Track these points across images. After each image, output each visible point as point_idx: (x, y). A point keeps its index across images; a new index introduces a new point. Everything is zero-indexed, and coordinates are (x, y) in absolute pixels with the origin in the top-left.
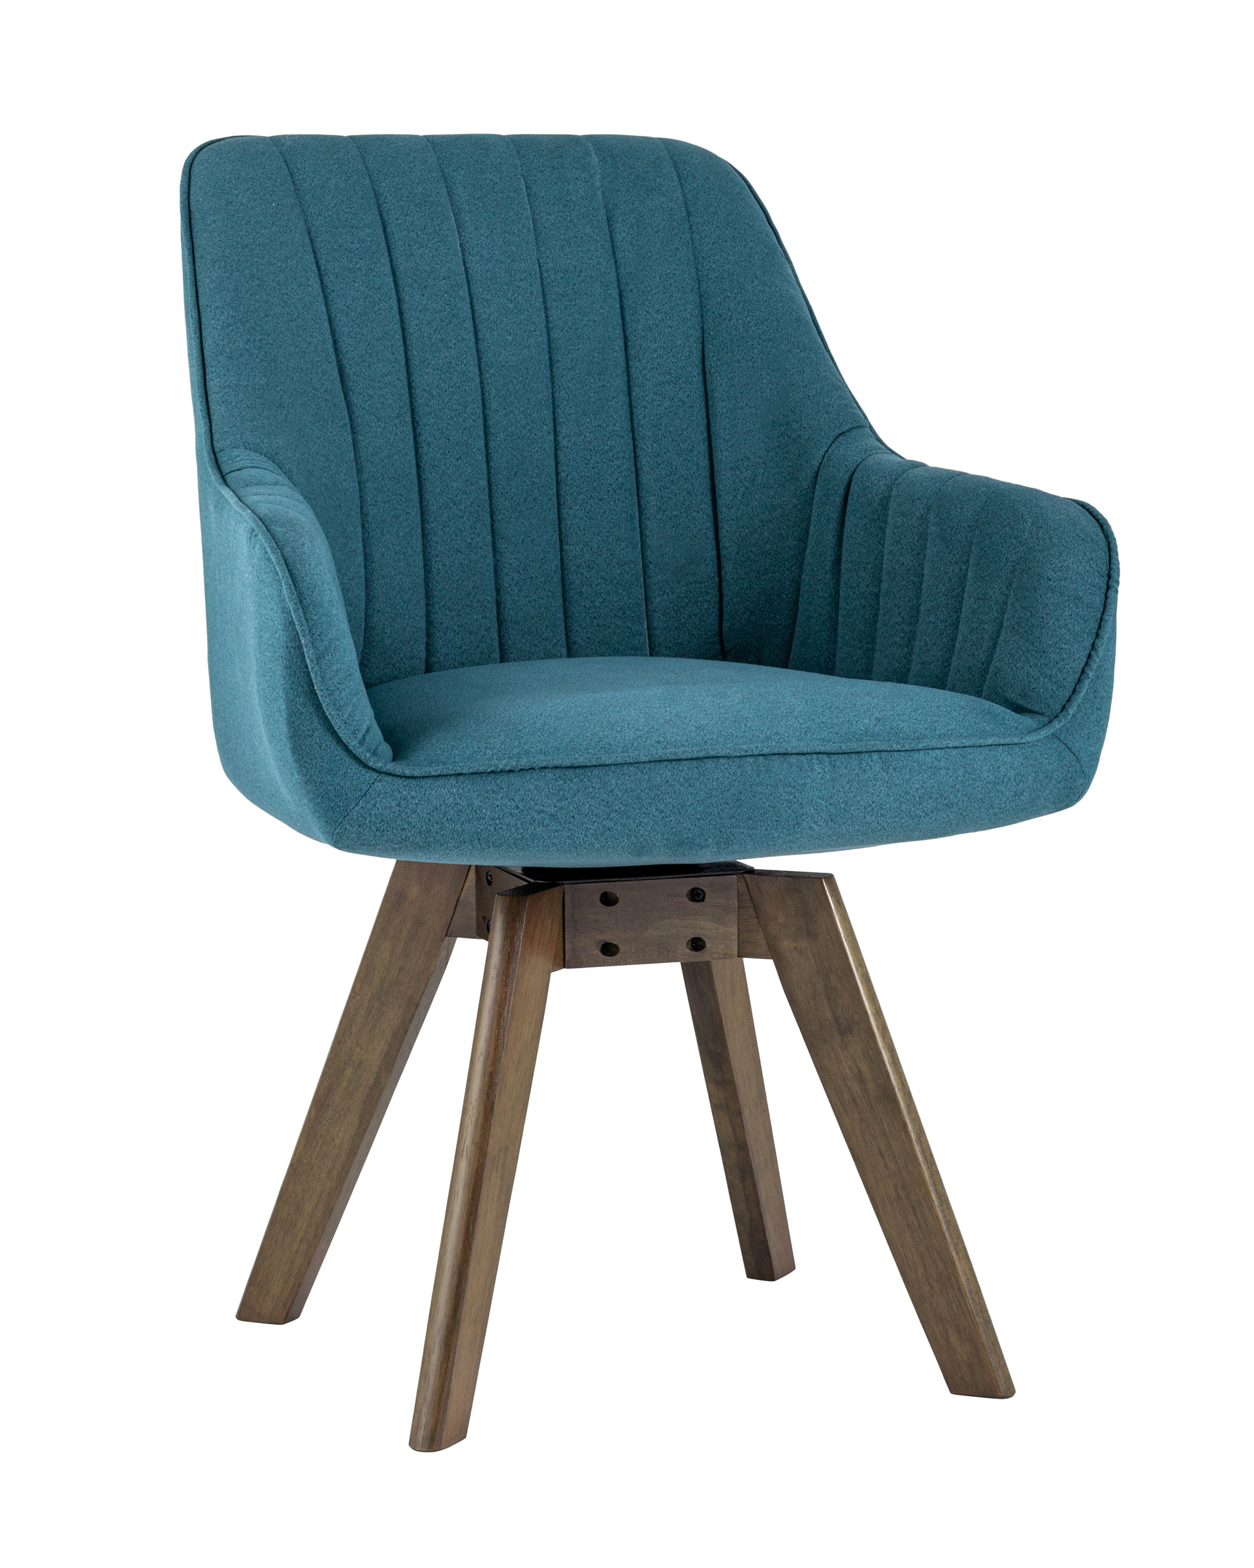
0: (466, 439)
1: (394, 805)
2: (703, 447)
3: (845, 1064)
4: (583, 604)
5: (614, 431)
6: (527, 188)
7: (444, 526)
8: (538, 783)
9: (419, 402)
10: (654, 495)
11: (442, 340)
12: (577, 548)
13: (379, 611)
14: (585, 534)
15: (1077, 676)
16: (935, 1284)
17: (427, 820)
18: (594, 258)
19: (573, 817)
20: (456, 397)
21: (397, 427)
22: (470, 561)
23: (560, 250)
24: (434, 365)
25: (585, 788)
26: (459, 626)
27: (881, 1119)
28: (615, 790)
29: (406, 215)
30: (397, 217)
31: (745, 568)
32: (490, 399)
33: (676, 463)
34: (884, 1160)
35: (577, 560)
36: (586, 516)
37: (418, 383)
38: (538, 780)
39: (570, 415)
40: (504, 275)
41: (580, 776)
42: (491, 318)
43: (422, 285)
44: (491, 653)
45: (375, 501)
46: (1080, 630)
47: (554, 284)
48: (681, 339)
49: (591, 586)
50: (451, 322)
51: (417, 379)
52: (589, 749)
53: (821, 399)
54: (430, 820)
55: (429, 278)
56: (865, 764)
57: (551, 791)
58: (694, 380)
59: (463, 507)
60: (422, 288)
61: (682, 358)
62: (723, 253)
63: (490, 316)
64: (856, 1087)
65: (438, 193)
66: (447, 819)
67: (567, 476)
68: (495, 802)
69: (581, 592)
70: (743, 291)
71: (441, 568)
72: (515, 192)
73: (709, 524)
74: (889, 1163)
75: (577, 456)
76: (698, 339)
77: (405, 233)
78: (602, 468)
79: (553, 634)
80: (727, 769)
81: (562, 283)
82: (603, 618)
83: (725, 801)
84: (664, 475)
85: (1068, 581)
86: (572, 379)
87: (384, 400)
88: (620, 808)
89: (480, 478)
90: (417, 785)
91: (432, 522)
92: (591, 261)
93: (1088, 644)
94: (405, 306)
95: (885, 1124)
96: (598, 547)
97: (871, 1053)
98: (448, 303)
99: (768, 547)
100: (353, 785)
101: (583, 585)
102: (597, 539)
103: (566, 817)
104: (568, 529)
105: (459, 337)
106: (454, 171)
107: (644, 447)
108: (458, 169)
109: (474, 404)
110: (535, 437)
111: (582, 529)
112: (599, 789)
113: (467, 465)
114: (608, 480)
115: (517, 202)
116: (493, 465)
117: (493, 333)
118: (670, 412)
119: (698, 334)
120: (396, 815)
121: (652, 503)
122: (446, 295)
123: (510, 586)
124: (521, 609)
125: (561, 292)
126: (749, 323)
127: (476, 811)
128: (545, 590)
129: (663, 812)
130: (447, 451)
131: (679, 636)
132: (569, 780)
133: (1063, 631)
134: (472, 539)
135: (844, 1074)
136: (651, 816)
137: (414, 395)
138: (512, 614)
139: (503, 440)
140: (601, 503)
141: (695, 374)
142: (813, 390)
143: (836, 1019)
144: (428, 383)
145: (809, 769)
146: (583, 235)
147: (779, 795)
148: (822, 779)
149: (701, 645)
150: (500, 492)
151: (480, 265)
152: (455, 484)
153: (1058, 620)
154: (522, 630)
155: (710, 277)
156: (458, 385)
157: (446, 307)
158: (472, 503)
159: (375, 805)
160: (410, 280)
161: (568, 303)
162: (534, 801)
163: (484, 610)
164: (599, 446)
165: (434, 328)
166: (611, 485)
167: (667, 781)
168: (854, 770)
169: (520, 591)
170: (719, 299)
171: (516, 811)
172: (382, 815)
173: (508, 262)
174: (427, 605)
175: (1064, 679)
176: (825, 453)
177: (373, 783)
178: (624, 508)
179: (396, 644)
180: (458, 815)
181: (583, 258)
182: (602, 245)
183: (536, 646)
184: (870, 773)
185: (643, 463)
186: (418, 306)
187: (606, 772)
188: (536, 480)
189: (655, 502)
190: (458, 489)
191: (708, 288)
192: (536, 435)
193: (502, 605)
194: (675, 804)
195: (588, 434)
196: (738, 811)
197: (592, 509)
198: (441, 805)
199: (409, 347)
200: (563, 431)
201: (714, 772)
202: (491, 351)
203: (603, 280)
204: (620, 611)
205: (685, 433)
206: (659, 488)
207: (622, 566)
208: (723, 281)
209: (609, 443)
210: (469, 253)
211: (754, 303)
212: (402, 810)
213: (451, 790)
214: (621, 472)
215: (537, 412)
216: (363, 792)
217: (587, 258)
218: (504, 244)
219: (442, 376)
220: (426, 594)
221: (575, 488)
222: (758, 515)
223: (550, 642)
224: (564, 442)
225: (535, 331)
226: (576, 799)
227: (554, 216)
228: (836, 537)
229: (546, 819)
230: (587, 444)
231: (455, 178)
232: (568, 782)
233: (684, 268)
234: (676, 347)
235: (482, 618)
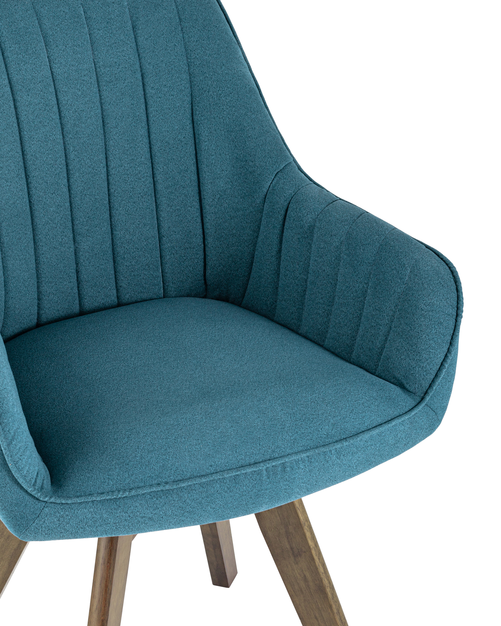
0: (57, 181)
1: (56, 520)
2: (194, 168)
3: (296, 572)
4: (126, 264)
5: (141, 161)
7: (46, 235)
8: (141, 502)
9: (29, 163)
10: (165, 197)
11: (40, 122)
12: (122, 233)
13: (12, 298)
14: (126, 224)
15: (438, 367)
17: (76, 527)
18: (126, 55)
19: (162, 517)
20: (50, 156)
21: (17, 183)
22: (61, 252)
23: (106, 53)
24: (36, 139)
25: (169, 502)
26: (56, 290)
27: (317, 601)
28: (187, 500)
29: (15, 44)
30: (10, 46)
31: (220, 242)
32: (70, 153)
33: (177, 178)
34: (318, 621)
35: (122, 239)
36: (126, 213)
37: (28, 152)
38: (141, 500)
39: (115, 155)
40: (75, 73)
41: (166, 495)
42: (68, 103)
43: (27, 89)
44: (74, 301)
45: (8, 233)
46: (441, 341)
47: (104, 75)
48: (179, 102)
49: (129, 253)
50: (45, 110)
51: (26, 148)
52: (171, 476)
53: (266, 147)
54: (77, 527)
55: (31, 83)
56: (328, 457)
57: (149, 505)
58: (188, 127)
59: (56, 222)
60: (27, 91)
61: (180, 114)
62: (203, 49)
63: (67, 102)
64: (302, 584)
65: (33, 25)
66: (88, 526)
67: (115, 191)
68: (116, 515)
69: (124, 258)
70: (216, 74)
71: (45, 260)
72: (78, 17)
73: (197, 214)
74: (320, 623)
75: (120, 179)
76: (189, 102)
77: (16, 56)
78: (134, 184)
79: (109, 284)
80: (251, 477)
81: (108, 74)
82: (137, 271)
83: (250, 497)
84: (171, 185)
85: (434, 312)
86: (116, 134)
87: (9, 168)
88: (190, 510)
89: (65, 202)
90: (69, 507)
91: (39, 235)
92: (125, 58)
93: (445, 349)
94: (18, 104)
95: (319, 604)
96: (134, 231)
97: (312, 568)
98: (43, 97)
99: (234, 231)
100: (31, 511)
101: (125, 253)
102: (133, 226)
103: (158, 518)
104: (116, 222)
105: (51, 119)
106: (42, 7)
107: (159, 168)
108: (43, 6)
109: (61, 158)
110: (96, 171)
111: (124, 221)
112: (177, 501)
113: (58, 196)
114: (138, 190)
115: (80, 24)
116: (73, 193)
117: (70, 112)
118: (174, 147)
119: (189, 99)
120: (57, 526)
121: (164, 202)
122: (41, 93)
123: (84, 261)
124: (90, 273)
125: (108, 80)
126: (220, 94)
127: (105, 520)
128: (103, 260)
129: (214, 508)
130: (46, 190)
131: (180, 277)
132: (160, 497)
133: (431, 342)
134: (62, 239)
135: (296, 576)
136: (207, 511)
137: (26, 159)
138: (85, 277)
139: (78, 177)
140: (134, 205)
141: (188, 124)
142: (261, 141)
143: (292, 548)
144: (34, 151)
145: (297, 468)
146: (119, 41)
147: (280, 487)
148: (304, 472)
149: (193, 282)
150: (77, 208)
151: (60, 70)
152: (51, 209)
153: (428, 336)
154: (91, 285)
155: (195, 63)
156: (51, 148)
157: (42, 100)
158: (61, 218)
159: (44, 522)
160: (20, 86)
161: (112, 87)
162: (139, 512)
163: (69, 278)
164: (133, 171)
165: (36, 115)
166: (140, 194)
167: (217, 491)
168: (322, 462)
169: (90, 263)
170: (201, 78)
171: (129, 518)
172: (49, 526)
173: (76, 65)
174: (38, 282)
175: (431, 369)
176: (271, 184)
177: (43, 509)
178: (148, 206)
179: (22, 311)
180: (94, 523)
181: (120, 56)
182: (131, 46)
183: (99, 292)
184: (330, 462)
185: (158, 178)
186: (26, 102)
187: (181, 490)
188: (97, 197)
189: (166, 201)
190: (53, 211)
191: (195, 71)
192: (96, 170)
193: (80, 272)
194: (222, 504)
195: (126, 165)
196: (257, 500)
197: (130, 209)
198: (84, 519)
199: (22, 130)
200: (112, 165)
201: (244, 481)
202: (69, 124)
203: (132, 69)
204: (147, 266)
205: (182, 160)
206: (168, 193)
207: (147, 240)
208: (203, 66)
209: (138, 168)
210: (54, 62)
211: (223, 82)
212: (60, 522)
213: (90, 510)
214: (146, 185)
215: (97, 156)
216: (37, 515)
217: (122, 56)
218: (74, 53)
219: (42, 144)
220: (37, 276)
221: (119, 198)
222: (228, 212)
223: (107, 288)
224: (112, 172)
225: (94, 107)
226: (164, 508)
227: (102, 31)
228: (279, 238)
229: (146, 520)
230: (126, 171)
231: (42, 13)
232: (159, 498)
233: (179, 58)
234: (176, 108)
235: (69, 283)
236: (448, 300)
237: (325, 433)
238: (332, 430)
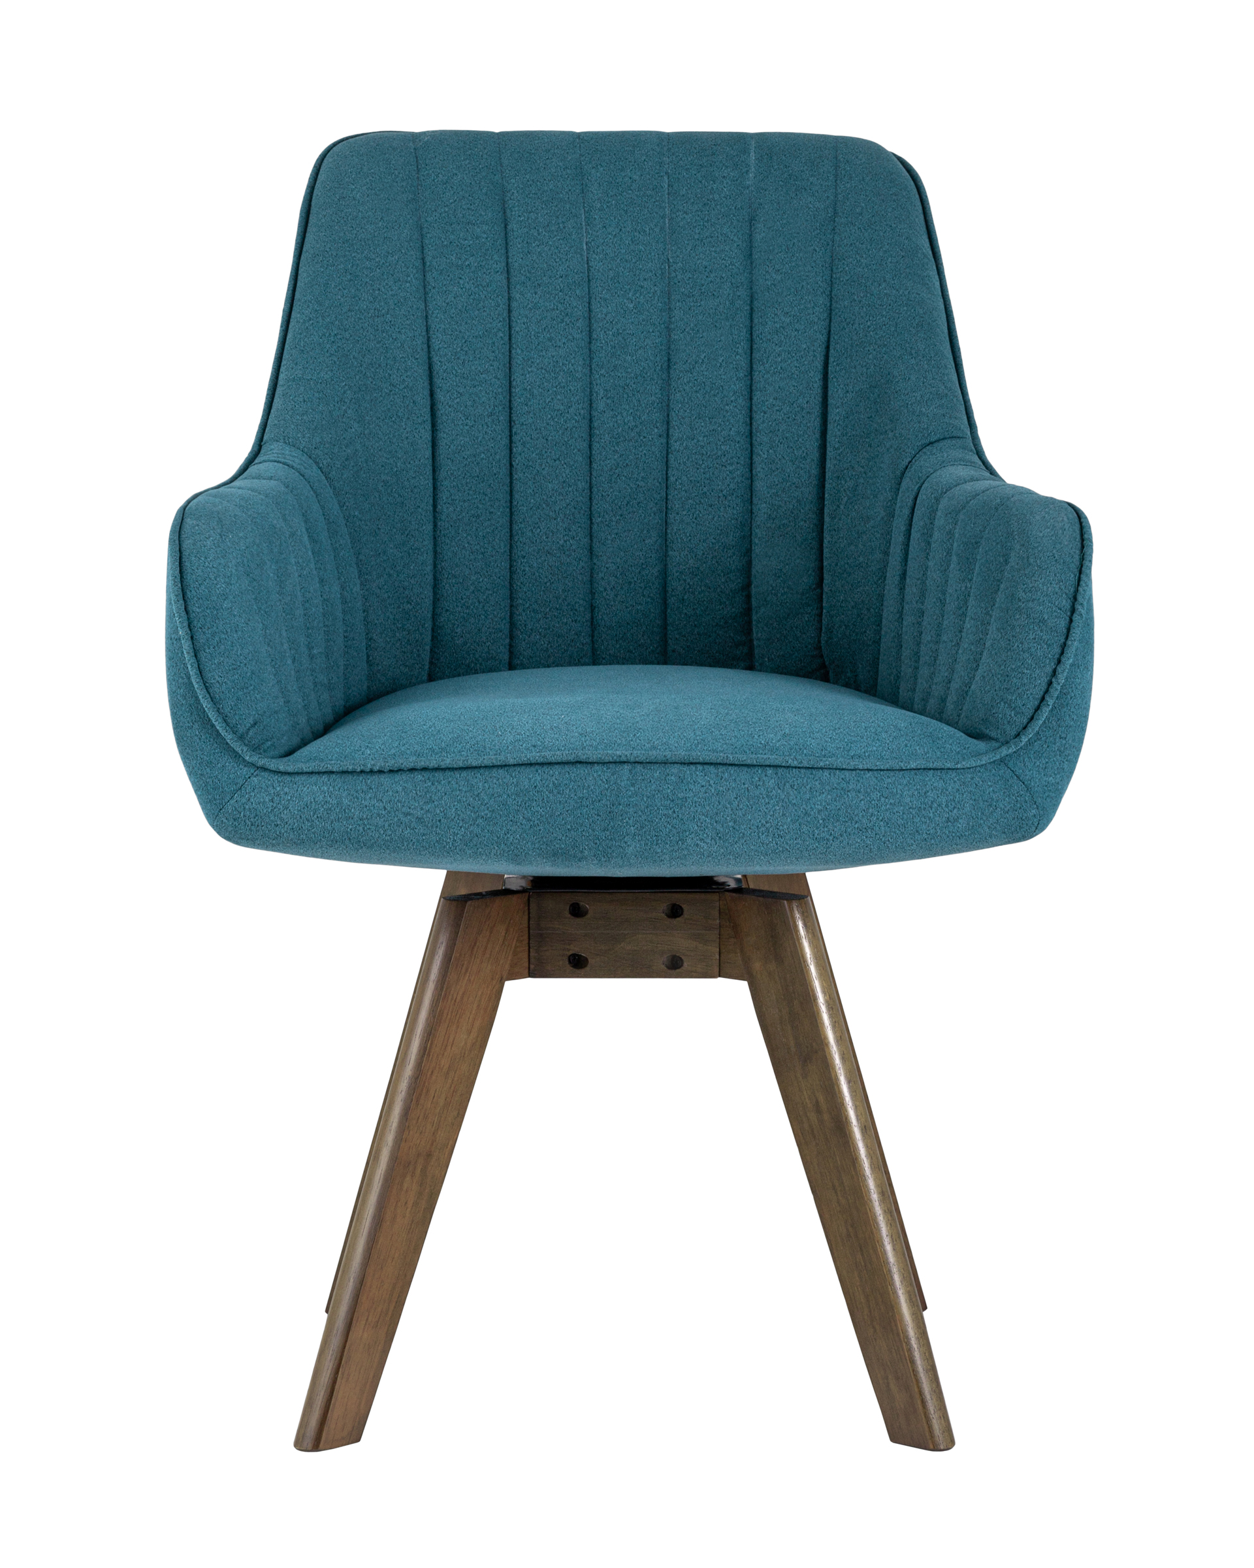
0: (566, 440)
1: (267, 800)
2: (815, 455)
3: (805, 1093)
4: (685, 611)
5: (729, 435)
6: (669, 186)
7: (534, 528)
8: (406, 785)
9: (517, 401)
10: (765, 503)
11: (550, 340)
12: (682, 555)
13: (447, 610)
14: (690, 540)
16: (877, 1327)
17: (298, 817)
18: (727, 259)
19: (440, 821)
20: (559, 397)
21: (488, 426)
22: (561, 564)
23: (691, 250)
24: (538, 364)
25: (452, 791)
26: (545, 629)
27: (834, 1153)
28: (482, 794)
29: (530, 213)
30: (520, 214)
31: (842, 580)
32: (597, 400)
33: (789, 470)
34: (837, 1195)
35: (681, 566)
36: (694, 522)
37: (518, 382)
38: (406, 782)
39: (683, 418)
40: (628, 274)
41: (448, 779)
42: (607, 318)
43: (536, 283)
44: (582, 658)
45: (452, 500)
47: (680, 284)
48: (806, 343)
49: (693, 593)
50: (562, 321)
51: (517, 378)
52: (463, 751)
53: (918, 408)
54: (301, 817)
55: (545, 276)
56: (757, 779)
57: (418, 793)
58: (815, 385)
59: (557, 509)
60: (535, 286)
61: (805, 363)
62: (857, 256)
63: (606, 315)
64: (813, 1116)
65: (570, 190)
66: (318, 817)
67: (676, 480)
68: (363, 802)
69: (683, 600)
70: (868, 295)
71: (527, 569)
72: (653, 190)
73: (814, 534)
74: (841, 1198)
75: (688, 460)
76: (823, 343)
77: (526, 230)
78: (713, 474)
79: (651, 640)
80: (600, 776)
81: (689, 284)
82: (704, 626)
83: (596, 813)
84: (777, 482)
85: (1036, 602)
86: (689, 382)
87: (477, 398)
88: (487, 815)
89: (579, 480)
90: (291, 781)
91: (521, 523)
92: (723, 261)
94: (514, 304)
96: (704, 554)
98: (562, 301)
99: (861, 559)
100: (230, 778)
101: (686, 592)
102: (703, 545)
103: (432, 820)
104: (674, 534)
105: (570, 337)
106: (593, 168)
107: (761, 453)
108: (597, 166)
109: (578, 404)
110: (644, 440)
111: (688, 535)
112: (465, 792)
113: (565, 466)
114: (718, 485)
115: (654, 200)
116: (595, 467)
117: (607, 332)
118: (789, 418)
119: (823, 338)
120: (270, 811)
121: (763, 511)
122: (560, 294)
123: (605, 590)
124: (616, 614)
125: (686, 292)
126: (869, 327)
127: (345, 810)
128: (644, 596)
129: (531, 820)
130: (544, 452)
131: (781, 648)
132: (437, 782)
134: (565, 541)
135: (805, 1102)
136: (519, 824)
137: (514, 394)
138: (606, 619)
139: (608, 442)
140: (710, 509)
141: (817, 380)
142: (914, 398)
144: (529, 383)
145: (692, 781)
146: (720, 236)
147: (656, 808)
148: (706, 793)
149: (802, 659)
150: (600, 495)
151: (604, 264)
152: (550, 485)
154: (616, 635)
155: (842, 279)
156: (562, 385)
157: (560, 305)
158: (568, 505)
159: (249, 800)
160: (523, 278)
161: (692, 304)
162: (401, 802)
163: (574, 614)
164: (713, 450)
165: (544, 327)
166: (722, 491)
167: (535, 787)
168: (744, 784)
169: (616, 596)
170: (846, 303)
171: (383, 812)
172: (256, 810)
173: (634, 261)
174: (511, 606)
176: (909, 463)
177: (249, 778)
178: (733, 514)
179: (469, 644)
180: (328, 813)
181: (716, 258)
182: (738, 245)
183: (631, 652)
184: (763, 789)
185: (759, 469)
186: (528, 304)
187: (474, 774)
188: (641, 484)
189: (766, 510)
190: (553, 490)
191: (838, 291)
192: (645, 437)
193: (597, 609)
194: (543, 813)
195: (701, 439)
196: (611, 823)
197: (701, 515)
198: (311, 802)
199: (514, 346)
200: (675, 434)
201: (585, 779)
202: (603, 351)
203: (733, 281)
204: (722, 620)
205: (800, 440)
206: (771, 496)
207: (728, 574)
208: (852, 284)
209: (722, 447)
210: (594, 251)
211: (877, 306)
212: (275, 805)
213: (322, 788)
214: (734, 478)
215: (648, 414)
216: (239, 786)
217: (720, 258)
218: (633, 242)
219: (546, 375)
220: (510, 595)
221: (683, 493)
222: (855, 526)
223: (647, 649)
224: (676, 446)
225: (653, 332)
226: (443, 802)
227: (690, 215)
228: (903, 551)
229: (412, 822)
230: (699, 448)
231: (592, 176)
232: (436, 784)
233: (818, 270)
234: (800, 352)
235: (572, 621)
236: (1061, 583)
237: (763, 742)
238: (779, 741)
